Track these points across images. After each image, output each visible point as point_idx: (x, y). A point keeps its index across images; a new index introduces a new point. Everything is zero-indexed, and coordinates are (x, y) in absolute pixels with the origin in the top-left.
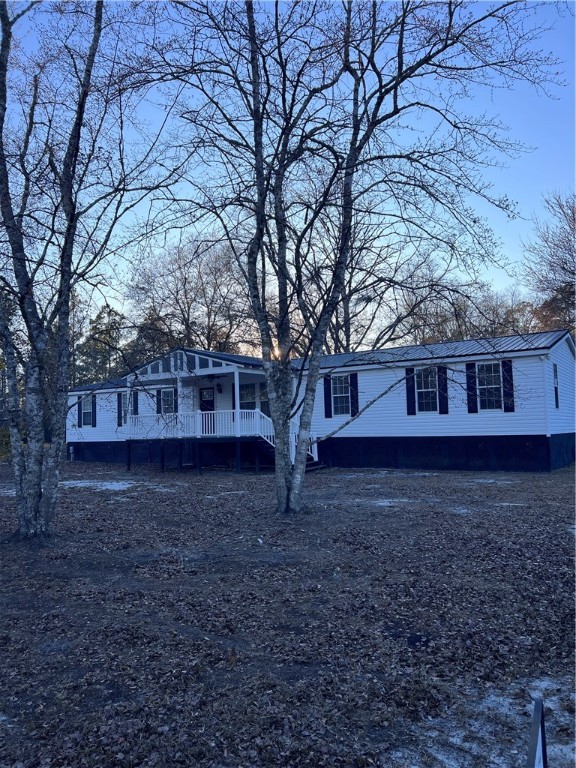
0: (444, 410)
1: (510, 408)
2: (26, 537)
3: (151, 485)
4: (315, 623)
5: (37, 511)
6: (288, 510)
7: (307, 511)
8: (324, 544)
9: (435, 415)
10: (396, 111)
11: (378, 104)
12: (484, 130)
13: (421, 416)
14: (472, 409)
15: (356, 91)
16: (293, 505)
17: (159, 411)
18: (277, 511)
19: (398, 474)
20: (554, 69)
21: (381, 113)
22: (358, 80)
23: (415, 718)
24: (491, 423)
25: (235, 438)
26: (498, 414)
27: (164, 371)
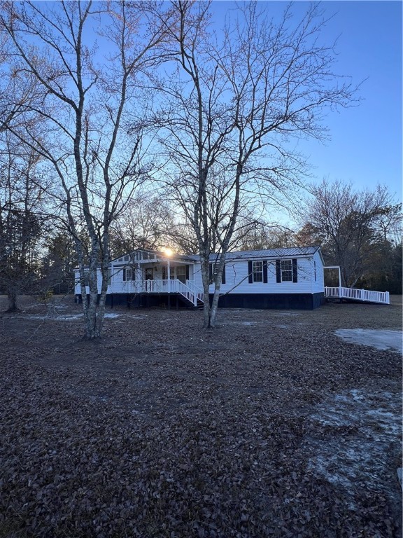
0: (266, 281)
1: (295, 281)
2: (90, 339)
3: (129, 316)
4: (249, 373)
5: (95, 327)
6: (209, 326)
7: (218, 327)
8: (231, 341)
9: (261, 283)
10: (260, 146)
11: (253, 143)
12: (296, 157)
13: (254, 283)
14: (278, 281)
15: (241, 136)
16: (211, 324)
17: (124, 280)
18: (204, 327)
19: (245, 311)
20: (327, 133)
21: (254, 147)
22: (242, 131)
23: (313, 405)
24: (287, 288)
25: (167, 293)
26: (290, 283)
27: (125, 260)
